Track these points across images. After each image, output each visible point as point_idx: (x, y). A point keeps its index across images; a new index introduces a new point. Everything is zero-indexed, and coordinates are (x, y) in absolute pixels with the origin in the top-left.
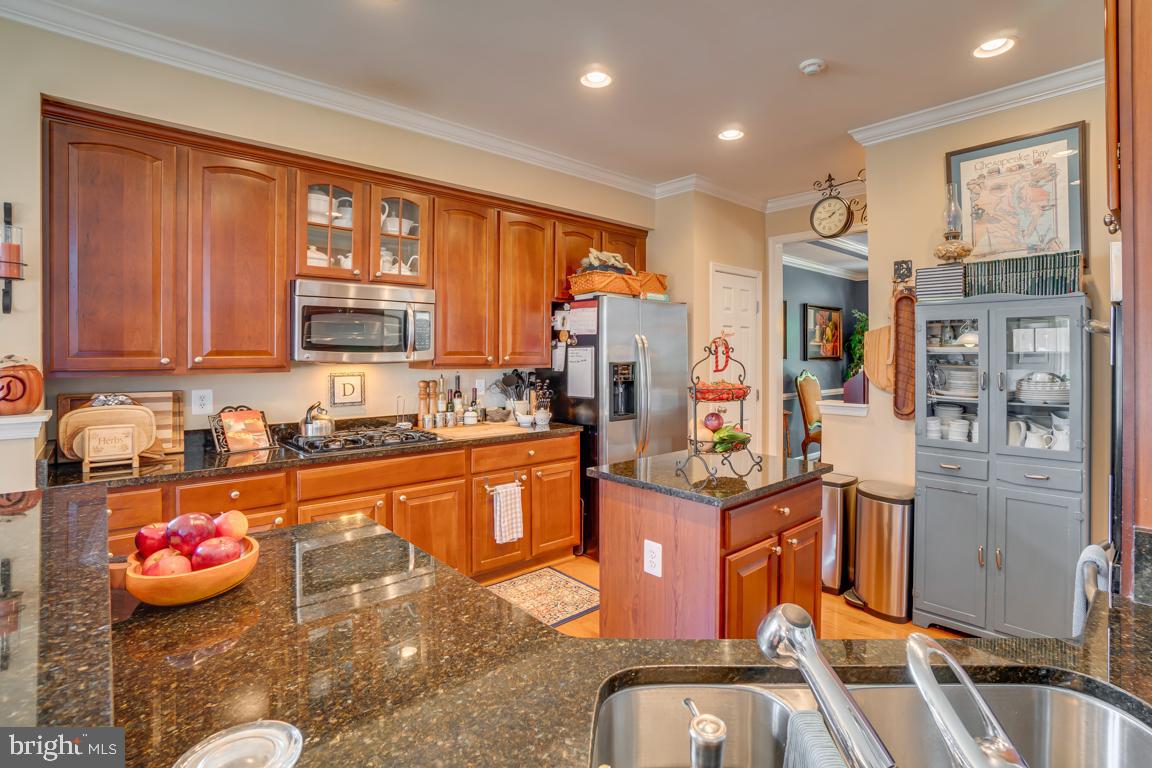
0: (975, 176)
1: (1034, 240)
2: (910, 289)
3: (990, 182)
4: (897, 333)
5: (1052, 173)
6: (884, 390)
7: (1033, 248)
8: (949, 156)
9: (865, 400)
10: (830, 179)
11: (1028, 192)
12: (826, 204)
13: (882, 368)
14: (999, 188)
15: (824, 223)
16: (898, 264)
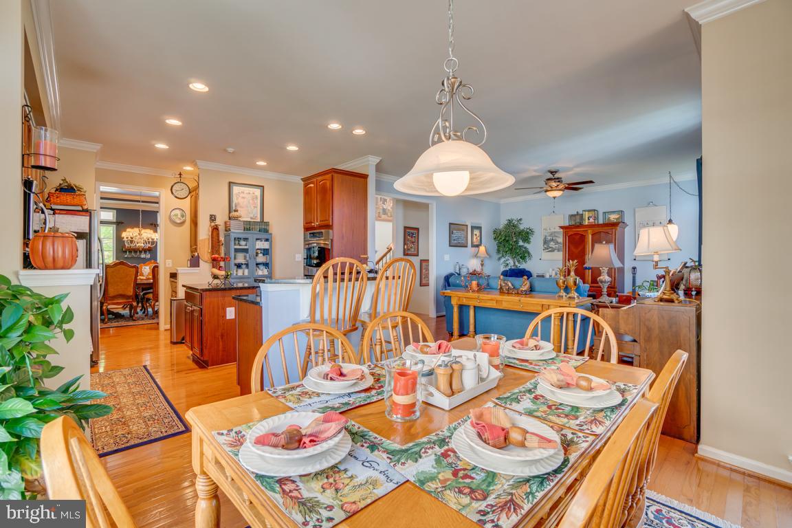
0: (237, 192)
1: (252, 216)
2: (216, 225)
3: (242, 195)
4: (212, 241)
5: (257, 198)
6: (206, 262)
7: (251, 218)
8: (230, 183)
9: (199, 267)
10: (180, 174)
11: (251, 201)
12: (179, 184)
13: (206, 253)
14: (243, 198)
15: (178, 192)
16: (211, 216)
